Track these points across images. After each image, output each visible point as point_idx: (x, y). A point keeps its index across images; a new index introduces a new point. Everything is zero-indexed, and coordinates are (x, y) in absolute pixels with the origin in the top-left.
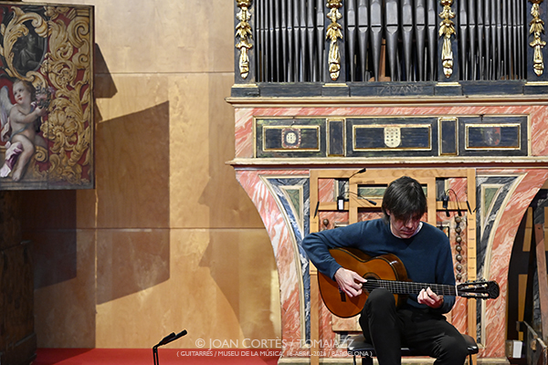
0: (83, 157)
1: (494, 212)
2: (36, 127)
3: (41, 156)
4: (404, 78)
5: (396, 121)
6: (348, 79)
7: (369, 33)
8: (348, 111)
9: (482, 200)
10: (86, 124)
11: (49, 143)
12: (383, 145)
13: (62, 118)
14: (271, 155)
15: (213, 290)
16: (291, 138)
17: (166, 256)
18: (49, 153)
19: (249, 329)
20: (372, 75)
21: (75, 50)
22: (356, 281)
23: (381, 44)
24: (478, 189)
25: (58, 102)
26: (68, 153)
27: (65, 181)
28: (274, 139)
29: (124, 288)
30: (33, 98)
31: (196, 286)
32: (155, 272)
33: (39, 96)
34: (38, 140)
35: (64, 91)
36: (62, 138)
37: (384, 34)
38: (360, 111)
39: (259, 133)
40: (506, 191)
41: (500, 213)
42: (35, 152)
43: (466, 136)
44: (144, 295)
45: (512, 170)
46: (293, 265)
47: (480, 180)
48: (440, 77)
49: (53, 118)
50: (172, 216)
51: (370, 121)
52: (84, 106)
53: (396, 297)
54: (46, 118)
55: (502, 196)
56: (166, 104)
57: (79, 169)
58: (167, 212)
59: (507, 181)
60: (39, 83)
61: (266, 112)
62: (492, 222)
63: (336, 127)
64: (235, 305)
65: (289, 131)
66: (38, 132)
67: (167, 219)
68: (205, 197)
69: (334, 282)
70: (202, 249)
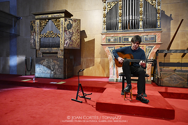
0: (78, 44)
1: (149, 53)
2: (70, 38)
3: (71, 43)
4: (133, 29)
5: (131, 37)
6: (122, 29)
7: (126, 21)
8: (122, 35)
9: (147, 51)
10: (79, 38)
11: (72, 41)
12: (128, 41)
13: (75, 37)
14: (108, 43)
15: (101, 67)
16: (112, 40)
17: (94, 62)
18: (72, 43)
19: (106, 74)
20: (127, 29)
21: (77, 26)
22: (122, 60)
23: (128, 23)
24: (146, 49)
25: (74, 35)
26: (76, 43)
27: (75, 47)
28: (109, 40)
29: (88, 67)
30: (70, 34)
31: (98, 67)
32: (92, 65)
33: (71, 34)
34: (71, 40)
35: (75, 33)
36: (75, 40)
37: (129, 21)
38: (124, 35)
39: (106, 39)
40: (152, 49)
41: (150, 53)
42: (70, 43)
43: (144, 39)
44: (91, 68)
45: (153, 45)
46: (112, 62)
47: (147, 47)
48: (139, 28)
49: (73, 37)
50: (95, 56)
51: (126, 37)
52: (78, 35)
53: (130, 63)
54: (72, 37)
55: (151, 50)
56: (94, 39)
57: (77, 46)
58: (94, 55)
59: (152, 47)
60: (71, 31)
61: (108, 35)
62: (149, 55)
63: (120, 38)
64: (104, 70)
65: (112, 39)
66: (71, 39)
67: (94, 57)
68: (100, 53)
69: (117, 60)
70: (99, 61)
